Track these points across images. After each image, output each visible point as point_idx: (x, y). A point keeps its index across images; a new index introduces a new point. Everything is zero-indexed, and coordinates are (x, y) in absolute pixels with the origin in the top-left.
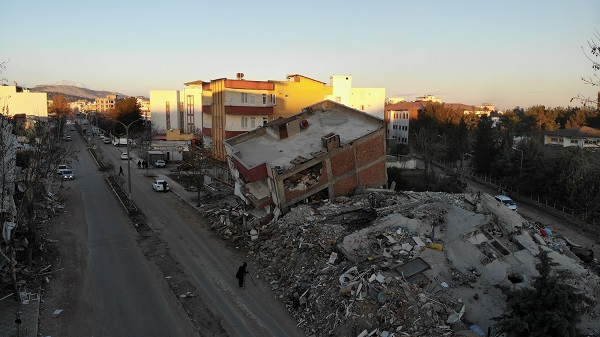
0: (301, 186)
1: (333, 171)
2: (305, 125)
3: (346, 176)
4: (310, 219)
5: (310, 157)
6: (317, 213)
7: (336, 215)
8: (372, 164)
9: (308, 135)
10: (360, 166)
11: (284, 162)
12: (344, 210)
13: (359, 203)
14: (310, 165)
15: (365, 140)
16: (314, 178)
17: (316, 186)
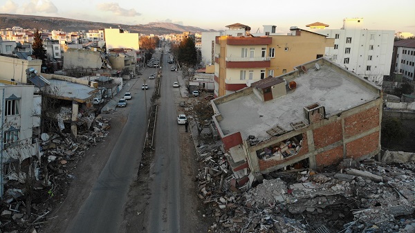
0: (278, 156)
1: (316, 143)
2: (292, 87)
3: (331, 147)
4: (279, 198)
5: (289, 128)
6: (289, 192)
7: (309, 198)
8: (363, 134)
9: (294, 98)
10: (348, 137)
11: (260, 131)
12: (320, 194)
13: (339, 187)
14: (287, 137)
15: (357, 111)
16: (294, 147)
17: (295, 157)
